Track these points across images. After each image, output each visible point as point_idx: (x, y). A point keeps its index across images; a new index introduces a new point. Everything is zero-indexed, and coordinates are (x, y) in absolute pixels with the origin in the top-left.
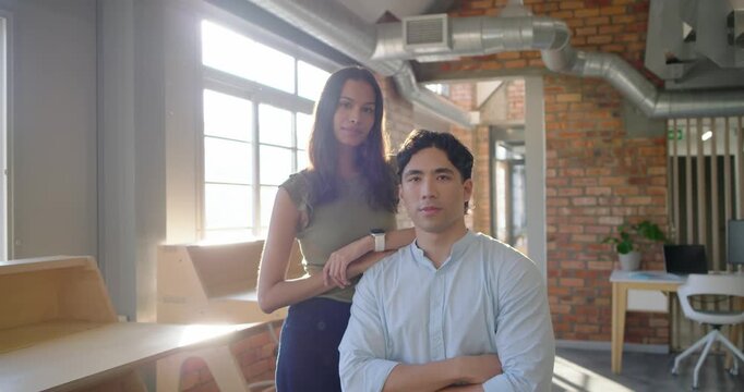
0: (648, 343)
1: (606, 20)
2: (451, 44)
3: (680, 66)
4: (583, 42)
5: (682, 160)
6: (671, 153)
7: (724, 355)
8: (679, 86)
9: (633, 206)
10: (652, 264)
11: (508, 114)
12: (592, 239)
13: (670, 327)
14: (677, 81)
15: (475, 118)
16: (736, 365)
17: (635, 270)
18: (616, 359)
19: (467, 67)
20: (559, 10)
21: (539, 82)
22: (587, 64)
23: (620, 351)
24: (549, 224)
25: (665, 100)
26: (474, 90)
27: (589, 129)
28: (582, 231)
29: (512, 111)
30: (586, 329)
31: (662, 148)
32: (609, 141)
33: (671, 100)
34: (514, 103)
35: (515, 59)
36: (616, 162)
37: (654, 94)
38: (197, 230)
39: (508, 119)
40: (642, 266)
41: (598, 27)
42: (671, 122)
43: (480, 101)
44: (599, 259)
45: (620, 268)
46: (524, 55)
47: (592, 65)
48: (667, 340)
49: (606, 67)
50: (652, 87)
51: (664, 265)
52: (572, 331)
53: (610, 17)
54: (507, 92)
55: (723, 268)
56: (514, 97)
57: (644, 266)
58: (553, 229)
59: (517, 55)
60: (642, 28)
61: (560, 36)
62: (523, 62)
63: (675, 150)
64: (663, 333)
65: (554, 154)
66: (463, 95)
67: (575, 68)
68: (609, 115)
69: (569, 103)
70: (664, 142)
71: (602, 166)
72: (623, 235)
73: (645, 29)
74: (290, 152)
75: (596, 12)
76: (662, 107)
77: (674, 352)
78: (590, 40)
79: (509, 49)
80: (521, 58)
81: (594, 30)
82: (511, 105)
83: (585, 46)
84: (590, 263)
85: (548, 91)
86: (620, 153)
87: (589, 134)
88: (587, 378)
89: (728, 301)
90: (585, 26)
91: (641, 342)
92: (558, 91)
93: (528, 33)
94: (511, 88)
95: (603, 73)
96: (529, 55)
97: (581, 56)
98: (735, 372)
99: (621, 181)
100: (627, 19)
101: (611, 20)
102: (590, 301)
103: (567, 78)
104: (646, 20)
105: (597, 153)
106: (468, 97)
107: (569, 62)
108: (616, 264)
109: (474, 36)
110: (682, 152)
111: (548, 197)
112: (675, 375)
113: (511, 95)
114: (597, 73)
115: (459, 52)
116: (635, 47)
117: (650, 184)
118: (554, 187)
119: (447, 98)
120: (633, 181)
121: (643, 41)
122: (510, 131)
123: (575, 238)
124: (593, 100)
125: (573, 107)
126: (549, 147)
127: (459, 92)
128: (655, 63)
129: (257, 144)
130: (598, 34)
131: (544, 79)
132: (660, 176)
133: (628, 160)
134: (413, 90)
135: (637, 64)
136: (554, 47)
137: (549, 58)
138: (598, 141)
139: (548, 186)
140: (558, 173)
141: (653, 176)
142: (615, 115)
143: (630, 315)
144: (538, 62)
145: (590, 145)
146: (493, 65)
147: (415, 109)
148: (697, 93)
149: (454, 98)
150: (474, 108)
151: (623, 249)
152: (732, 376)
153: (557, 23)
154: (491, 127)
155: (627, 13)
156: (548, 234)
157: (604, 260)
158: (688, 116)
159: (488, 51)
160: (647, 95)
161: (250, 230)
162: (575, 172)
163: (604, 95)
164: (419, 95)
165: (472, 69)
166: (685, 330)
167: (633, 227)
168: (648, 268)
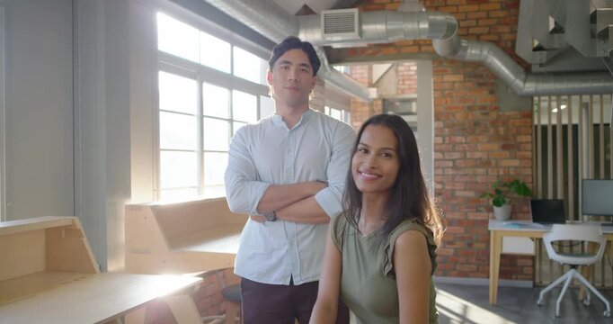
0: (517, 279)
1: (485, 15)
2: (361, 33)
3: (544, 53)
4: (465, 33)
5: (544, 128)
6: (536, 122)
7: (578, 289)
8: (543, 69)
9: (505, 167)
10: (520, 215)
11: (398, 89)
12: (471, 194)
13: (534, 266)
14: (541, 65)
15: (373, 93)
16: (589, 298)
17: (507, 220)
18: (493, 292)
19: (370, 52)
20: (446, 6)
21: (429, 64)
22: (469, 51)
23: (497, 286)
24: (437, 182)
25: (531, 81)
26: (370, 70)
27: (470, 104)
28: (463, 187)
29: (402, 87)
30: (466, 268)
31: (529, 120)
32: (486, 114)
33: (537, 81)
34: (403, 80)
35: (409, 46)
36: (492, 131)
37: (523, 76)
38: (154, 190)
39: (398, 94)
40: (512, 216)
41: (477, 20)
42: (536, 99)
43: (375, 79)
44: (477, 211)
45: (494, 218)
46: (417, 43)
47: (473, 52)
48: (531, 277)
49: (485, 53)
50: (522, 70)
51: (531, 215)
52: (454, 269)
53: (488, 12)
54: (397, 71)
55: (576, 218)
56: (403, 76)
57: (513, 217)
58: (440, 186)
59: (411, 43)
60: (514, 21)
61: (451, 28)
62: (416, 48)
63: (539, 120)
64: (528, 270)
65: (441, 124)
66: (362, 74)
67: (459, 54)
68: (486, 92)
69: (454, 83)
70: (530, 115)
71: (480, 134)
72: (498, 191)
73: (516, 22)
74: (226, 123)
75: (476, 7)
76: (530, 87)
77: (538, 287)
78: (471, 31)
79: (408, 38)
80: (414, 45)
81: (474, 23)
82: (401, 82)
83: (467, 36)
84: (469, 214)
85: (436, 73)
86: (494, 123)
87: (470, 108)
88: (466, 308)
89: (580, 245)
90: (466, 19)
91: (511, 278)
92: (444, 72)
93: (424, 26)
94: (401, 68)
95: (482, 58)
96: (421, 43)
97: (464, 43)
98: (588, 303)
99: (496, 146)
100: (501, 14)
101: (488, 14)
102: (470, 245)
103: (452, 62)
104: (517, 15)
105: (476, 124)
106: (366, 75)
107: (455, 49)
108: (491, 215)
109: (380, 27)
110: (544, 121)
111: (436, 160)
112: (540, 305)
113: (401, 74)
114: (477, 58)
115: (367, 40)
116: (506, 37)
117: (519, 150)
118: (441, 151)
119: (349, 76)
120: (504, 147)
121: (514, 32)
122: (398, 104)
123: (458, 193)
124: (473, 79)
125: (456, 85)
126: (437, 118)
127: (358, 71)
128: (524, 50)
129: (202, 117)
130: (477, 26)
131: (434, 63)
132: (527, 142)
133: (501, 130)
134: (326, 71)
135: (510, 51)
136: (445, 37)
137: (439, 46)
138: (477, 114)
139: (436, 151)
140: (444, 141)
141: (521, 143)
142: (491, 92)
143: (503, 256)
144: (429, 49)
145: (470, 117)
146: (392, 51)
147: (326, 86)
148: (558, 75)
149: (354, 76)
150: (371, 85)
151: (497, 203)
152: (585, 305)
153: (449, 17)
154: (384, 100)
155: (502, 9)
156: (435, 189)
157: (481, 211)
158: (549, 94)
159: (391, 39)
160: (517, 77)
161: (196, 190)
162: (459, 139)
163: (482, 76)
164: (330, 75)
165: (374, 54)
166: (546, 268)
167: (505, 185)
168: (516, 219)
